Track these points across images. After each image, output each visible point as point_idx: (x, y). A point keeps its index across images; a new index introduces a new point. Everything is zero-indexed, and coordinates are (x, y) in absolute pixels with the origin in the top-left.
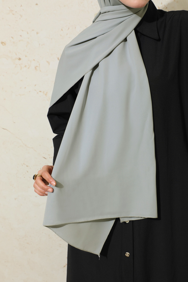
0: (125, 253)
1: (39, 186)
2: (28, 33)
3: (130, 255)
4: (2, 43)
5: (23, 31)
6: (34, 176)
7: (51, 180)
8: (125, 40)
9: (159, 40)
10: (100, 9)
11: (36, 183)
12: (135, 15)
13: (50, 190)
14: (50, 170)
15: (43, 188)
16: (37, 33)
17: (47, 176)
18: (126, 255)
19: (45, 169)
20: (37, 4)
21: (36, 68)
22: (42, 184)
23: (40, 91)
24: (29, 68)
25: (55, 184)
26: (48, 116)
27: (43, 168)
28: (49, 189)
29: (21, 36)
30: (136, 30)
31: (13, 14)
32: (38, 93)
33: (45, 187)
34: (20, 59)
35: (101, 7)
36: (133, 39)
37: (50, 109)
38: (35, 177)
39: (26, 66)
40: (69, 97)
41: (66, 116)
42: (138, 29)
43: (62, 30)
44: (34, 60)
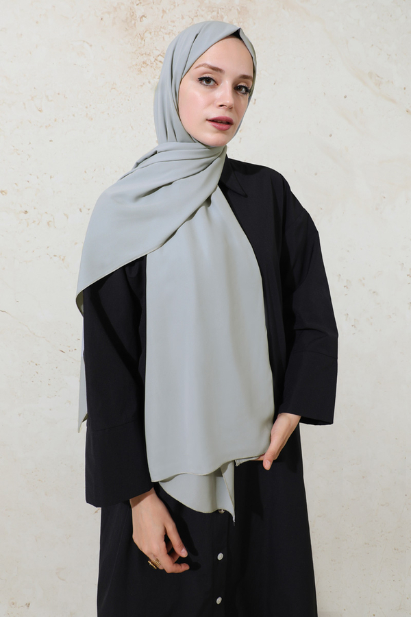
2: (38, 178)
4: (2, 192)
5: (31, 175)
9: (246, 196)
16: (51, 177)
20: (51, 141)
21: (48, 224)
23: (55, 256)
24: (38, 224)
29: (28, 181)
31: (19, 154)
32: (51, 258)
34: (26, 212)
39: (34, 222)
43: (85, 172)
44: (46, 213)
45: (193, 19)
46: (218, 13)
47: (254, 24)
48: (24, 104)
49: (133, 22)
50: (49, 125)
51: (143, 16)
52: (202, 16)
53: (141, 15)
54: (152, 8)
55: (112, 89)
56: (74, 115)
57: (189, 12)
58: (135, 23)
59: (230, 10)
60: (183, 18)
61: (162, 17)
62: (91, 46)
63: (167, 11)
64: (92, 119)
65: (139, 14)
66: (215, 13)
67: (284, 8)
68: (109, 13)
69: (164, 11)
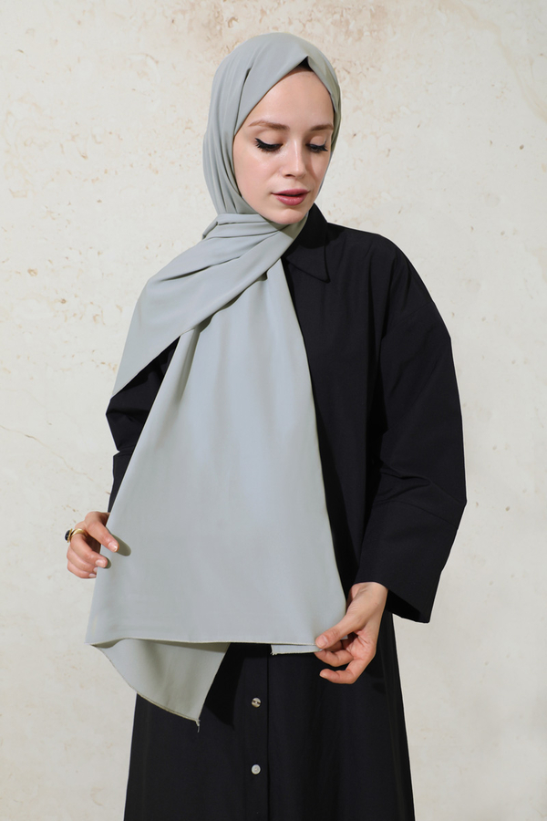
0: (252, 700)
1: (79, 555)
2: (80, 253)
3: (261, 704)
4: (30, 271)
5: (71, 249)
6: (67, 534)
7: (108, 540)
8: (264, 276)
9: (328, 281)
10: (216, 215)
11: (71, 546)
12: (280, 233)
13: (102, 562)
14: (103, 519)
15: (86, 559)
16: (99, 253)
17: (97, 532)
18: (253, 703)
19: (95, 518)
20: (99, 201)
21: (94, 318)
22: (84, 548)
23: (103, 363)
24: (81, 318)
25: (116, 547)
26: (107, 414)
27: (87, 517)
28: (98, 561)
29: (67, 258)
30: (285, 259)
31: (54, 219)
32: (97, 366)
33: (92, 555)
34: (64, 301)
35: (219, 213)
36: (278, 275)
37: (113, 400)
38: (68, 536)
39: (75, 315)
40: (151, 376)
41: (140, 416)
42: (288, 258)
43: (147, 248)
44: (92, 303)
45: (304, 25)
46: (342, 16)
47: (395, 33)
48: (62, 146)
49: (218, 28)
50: (97, 179)
51: (233, 19)
52: (319, 21)
53: (230, 17)
54: (246, 6)
55: (186, 128)
56: (132, 166)
57: (300, 13)
58: (221, 29)
59: (360, 11)
60: (290, 23)
61: (260, 21)
62: (157, 62)
63: (268, 12)
64: (157, 172)
65: (227, 15)
66: (337, 17)
67: (440, 9)
68: (184, 12)
69: (263, 12)
